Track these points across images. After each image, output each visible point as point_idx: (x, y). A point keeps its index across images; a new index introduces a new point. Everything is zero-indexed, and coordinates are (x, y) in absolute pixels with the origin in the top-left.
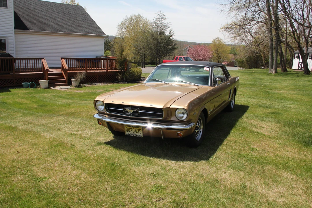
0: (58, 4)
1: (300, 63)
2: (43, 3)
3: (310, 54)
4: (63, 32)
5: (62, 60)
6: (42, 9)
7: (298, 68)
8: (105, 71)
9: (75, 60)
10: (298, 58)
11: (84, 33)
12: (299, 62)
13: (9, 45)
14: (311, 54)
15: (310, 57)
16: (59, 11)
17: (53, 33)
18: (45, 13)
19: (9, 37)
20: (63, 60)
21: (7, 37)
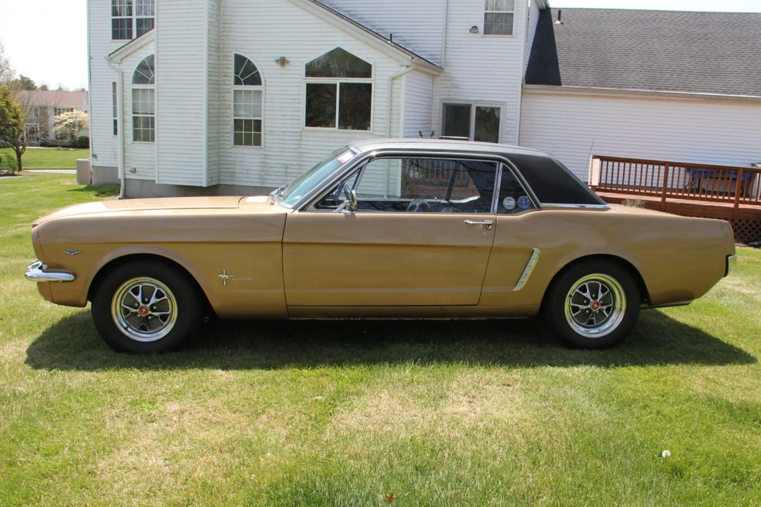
0: (685, 15)
2: (643, 17)
4: (651, 89)
5: (592, 161)
6: (628, 32)
8: (732, 205)
9: (682, 169)
11: (716, 92)
13: (507, 121)
16: (678, 32)
17: (620, 92)
18: (632, 42)
19: (509, 103)
20: (597, 161)
21: (504, 103)
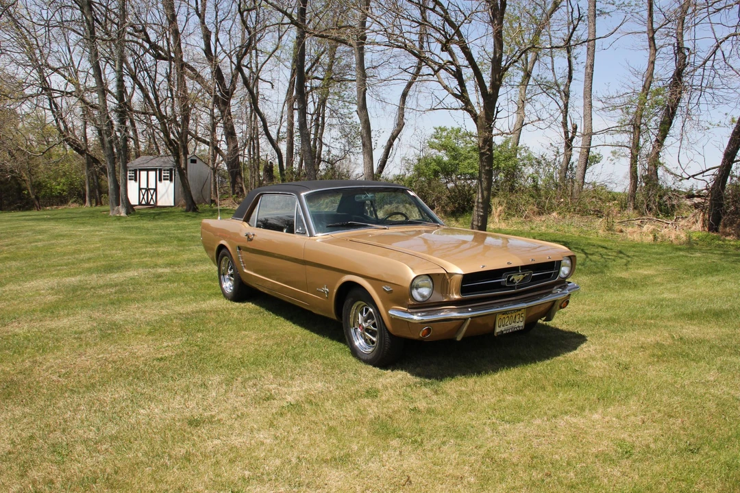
1: (144, 191)
3: (165, 170)
7: (140, 204)
10: (136, 180)
12: (140, 189)
14: (167, 170)
15: (164, 176)
